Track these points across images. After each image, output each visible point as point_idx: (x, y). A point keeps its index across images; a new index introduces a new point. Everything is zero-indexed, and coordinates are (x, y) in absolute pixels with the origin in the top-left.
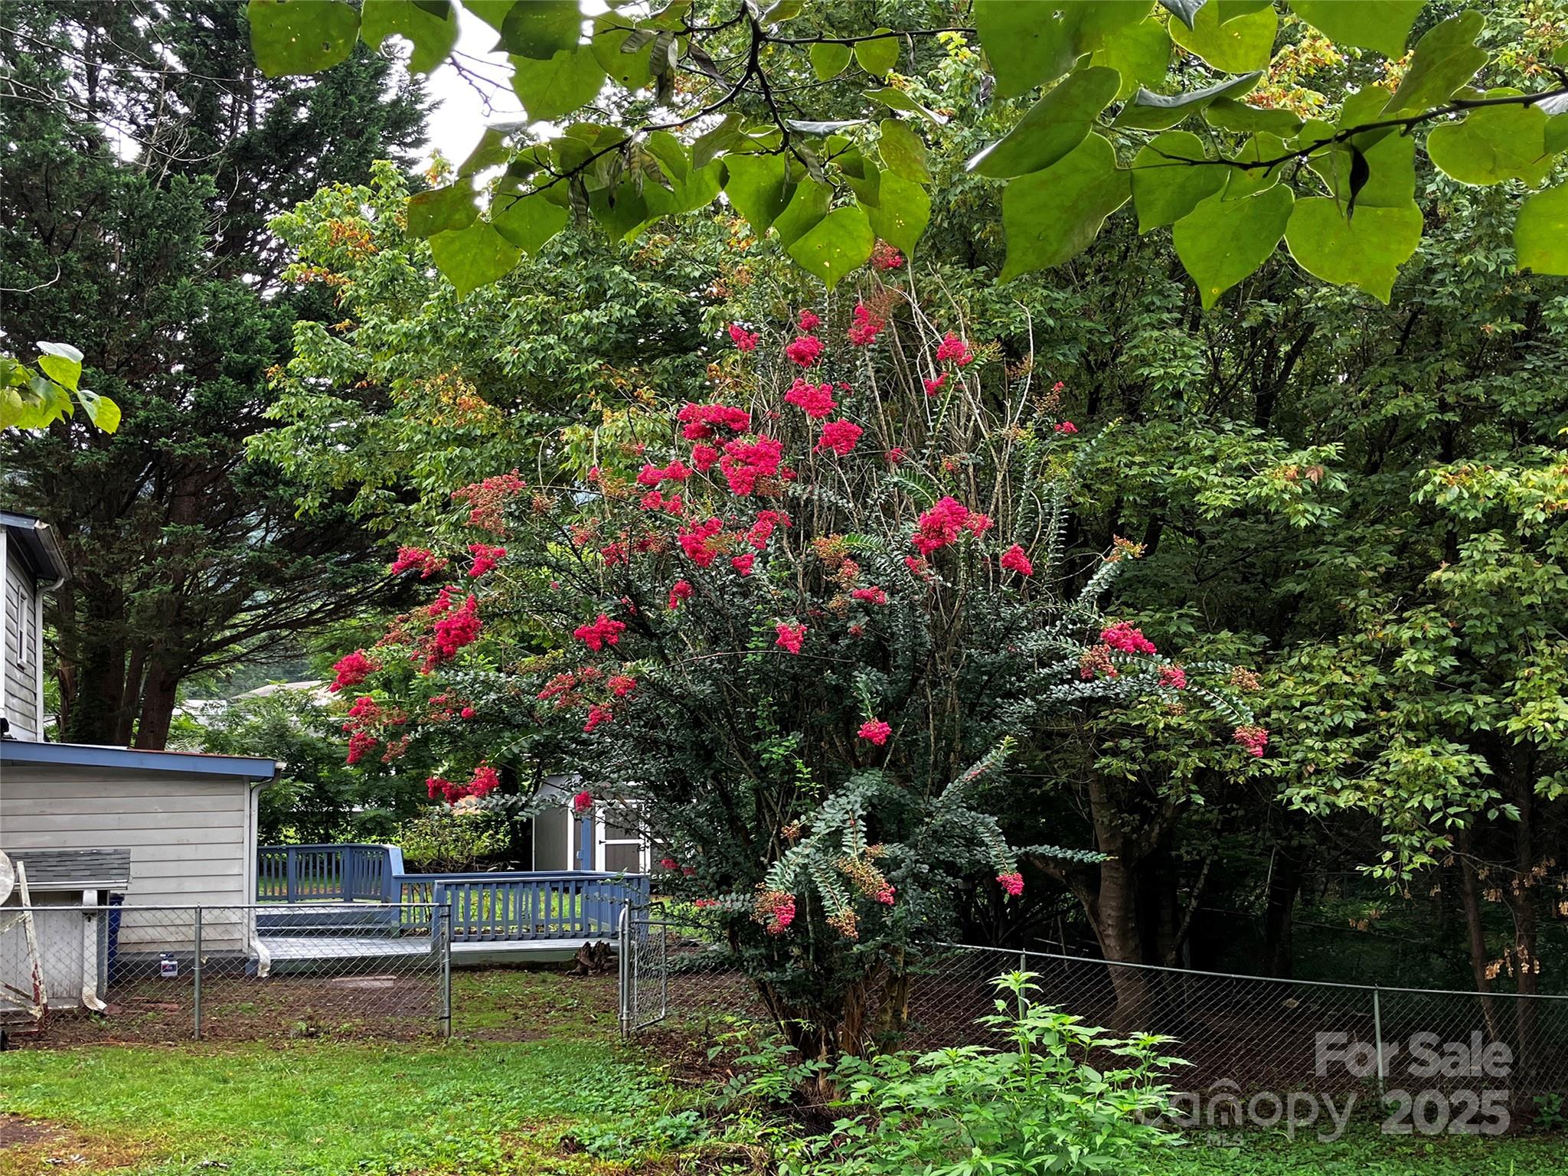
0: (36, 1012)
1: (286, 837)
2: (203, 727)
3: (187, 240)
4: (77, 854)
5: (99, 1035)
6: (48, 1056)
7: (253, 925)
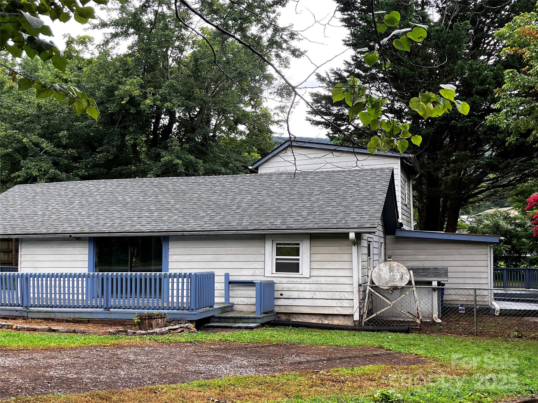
0: (418, 321)
1: (500, 265)
2: (467, 225)
3: (460, 47)
4: (429, 268)
5: (440, 331)
6: (424, 336)
7: (492, 297)
